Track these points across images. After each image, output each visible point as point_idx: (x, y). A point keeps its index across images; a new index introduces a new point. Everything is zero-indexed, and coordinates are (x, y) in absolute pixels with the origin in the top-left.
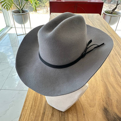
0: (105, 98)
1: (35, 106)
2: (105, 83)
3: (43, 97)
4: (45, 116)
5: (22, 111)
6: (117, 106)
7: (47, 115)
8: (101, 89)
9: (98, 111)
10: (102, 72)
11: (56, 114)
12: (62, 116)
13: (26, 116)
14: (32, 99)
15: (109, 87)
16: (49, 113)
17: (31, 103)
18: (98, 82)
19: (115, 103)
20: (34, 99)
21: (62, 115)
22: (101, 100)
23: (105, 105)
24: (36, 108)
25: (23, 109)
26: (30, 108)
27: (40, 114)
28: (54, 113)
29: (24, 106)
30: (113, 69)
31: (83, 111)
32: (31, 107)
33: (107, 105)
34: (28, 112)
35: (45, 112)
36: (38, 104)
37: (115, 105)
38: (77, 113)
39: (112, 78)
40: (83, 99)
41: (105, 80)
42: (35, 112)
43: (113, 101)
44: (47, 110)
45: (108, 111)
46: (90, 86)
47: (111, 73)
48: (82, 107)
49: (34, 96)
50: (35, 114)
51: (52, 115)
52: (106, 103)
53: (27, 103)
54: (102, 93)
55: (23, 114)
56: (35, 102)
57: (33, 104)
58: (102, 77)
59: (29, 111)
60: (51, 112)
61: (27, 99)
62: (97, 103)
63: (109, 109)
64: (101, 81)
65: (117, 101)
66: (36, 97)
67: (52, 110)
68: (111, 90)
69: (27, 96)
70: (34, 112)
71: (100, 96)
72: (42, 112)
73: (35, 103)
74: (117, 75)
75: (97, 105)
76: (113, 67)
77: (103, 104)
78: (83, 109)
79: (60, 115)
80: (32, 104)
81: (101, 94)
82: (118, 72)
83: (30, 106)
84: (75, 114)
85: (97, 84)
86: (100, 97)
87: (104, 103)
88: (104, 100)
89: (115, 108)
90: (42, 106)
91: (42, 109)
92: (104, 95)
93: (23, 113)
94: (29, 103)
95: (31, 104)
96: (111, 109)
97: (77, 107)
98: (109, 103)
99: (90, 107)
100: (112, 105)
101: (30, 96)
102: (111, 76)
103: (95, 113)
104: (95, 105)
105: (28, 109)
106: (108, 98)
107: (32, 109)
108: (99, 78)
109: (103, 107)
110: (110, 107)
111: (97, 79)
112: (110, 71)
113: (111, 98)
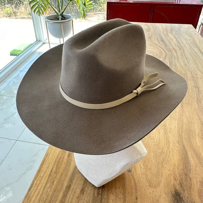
0: (180, 175)
1: (56, 173)
2: (184, 146)
3: (71, 160)
4: (70, 192)
5: (35, 178)
6: (200, 192)
7: (73, 191)
8: (175, 158)
9: (164, 195)
10: (182, 127)
11: (89, 191)
12: (98, 196)
13: (39, 187)
14: (54, 161)
15: (189, 155)
16: (77, 187)
17: (51, 166)
18: (171, 145)
19: (196, 186)
20: (57, 161)
21: (98, 194)
22: (172, 178)
23: (178, 187)
24: (58, 176)
25: (37, 175)
27: (62, 187)
28: (86, 189)
29: (39, 171)
31: (136, 192)
32: (50, 173)
33: (181, 186)
34: (44, 181)
35: (70, 186)
36: (61, 170)
37: (196, 189)
38: (124, 194)
40: (139, 171)
41: (185, 143)
42: (55, 183)
43: (194, 181)
44: (74, 181)
45: (181, 199)
46: (155, 150)
47: (197, 132)
48: (135, 184)
49: (57, 157)
50: (54, 187)
51: (82, 191)
52: (181, 184)
53: (45, 166)
54: (174, 165)
55: (36, 184)
56: (57, 166)
57: (54, 169)
58: (180, 136)
59: (46, 180)
60: (81, 187)
61: (45, 160)
63: (185, 195)
64: (177, 144)
66: (60, 158)
67: (82, 184)
68: (193, 161)
70: (53, 182)
71: (172, 169)
72: (65, 184)
73: (58, 168)
75: (162, 184)
77: (174, 185)
78: (136, 189)
79: (94, 194)
80: (52, 169)
81: (173, 167)
83: (49, 173)
84: (121, 196)
85: (168, 148)
86: (171, 172)
87: (177, 184)
88: (178, 177)
89: (196, 194)
90: (68, 175)
91: (67, 179)
92: (178, 169)
93: (36, 181)
94: (48, 168)
95: (50, 170)
96: (187, 196)
97: (127, 183)
98: (185, 183)
99: (150, 186)
100: (190, 188)
101: (50, 156)
102: (197, 136)
103: (157, 198)
104: (159, 184)
105: (45, 176)
106: (186, 175)
107: (50, 178)
108: (173, 138)
109: (173, 190)
110: (186, 192)
111: (170, 139)
112: (196, 127)
113: (191, 175)
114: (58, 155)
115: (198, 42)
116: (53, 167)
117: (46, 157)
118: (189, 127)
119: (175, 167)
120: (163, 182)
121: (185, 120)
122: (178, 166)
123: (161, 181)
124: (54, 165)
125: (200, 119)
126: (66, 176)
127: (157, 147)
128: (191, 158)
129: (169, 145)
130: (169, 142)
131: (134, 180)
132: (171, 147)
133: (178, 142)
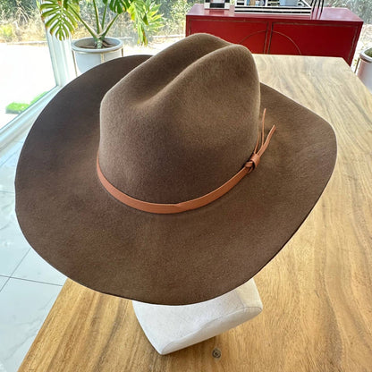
1: (64, 360)
2: (327, 301)
3: (97, 331)
8: (310, 326)
10: (324, 259)
14: (63, 333)
15: (339, 319)
17: (54, 347)
18: (302, 297)
24: (68, 368)
26: (46, 367)
29: (29, 357)
30: (364, 253)
32: (52, 362)
36: (75, 354)
39: (354, 288)
47: (354, 268)
53: (42, 346)
54: (308, 342)
56: (67, 345)
57: (61, 352)
58: (320, 279)
61: (43, 331)
64: (314, 296)
66: (76, 327)
68: (345, 331)
69: (49, 321)
71: (303, 351)
73: (69, 349)
76: (365, 245)
80: (57, 352)
81: (305, 345)
83: (49, 361)
85: (297, 303)
86: (300, 357)
88: (315, 368)
90: (89, 364)
92: (315, 349)
94: (48, 349)
95: (53, 353)
101: (55, 324)
102: (353, 278)
106: (332, 363)
108: (306, 283)
111: (300, 286)
112: (352, 260)
113: (342, 364)
114: (73, 319)
116: (59, 346)
118: (338, 259)
119: (310, 346)
121: (329, 245)
122: (316, 344)
124: (61, 343)
126: (85, 366)
127: (274, 301)
128: (340, 326)
129: (298, 298)
130: (298, 292)
132: (302, 303)
133: (316, 291)
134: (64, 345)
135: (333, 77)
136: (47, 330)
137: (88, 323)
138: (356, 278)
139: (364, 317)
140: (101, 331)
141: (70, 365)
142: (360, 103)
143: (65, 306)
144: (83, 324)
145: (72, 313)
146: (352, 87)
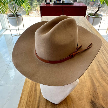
0: (92, 92)
1: (30, 101)
2: (91, 78)
3: (36, 93)
5: (19, 106)
6: (103, 99)
8: (88, 84)
9: (87, 104)
14: (28, 95)
15: (95, 81)
16: (42, 107)
18: (85, 78)
19: (101, 96)
22: (89, 94)
23: (92, 99)
24: (31, 103)
25: (19, 104)
26: (26, 103)
28: (48, 107)
29: (20, 102)
30: (98, 65)
31: (73, 104)
32: (27, 102)
35: (39, 107)
36: (32, 99)
37: (101, 98)
38: (67, 106)
39: (97, 74)
40: (73, 93)
41: (92, 76)
43: (99, 94)
44: (41, 104)
45: (95, 104)
47: (96, 69)
48: (72, 100)
49: (29, 92)
52: (94, 97)
53: (23, 99)
54: (89, 88)
56: (30, 97)
57: (28, 99)
58: (89, 72)
59: (25, 106)
60: (45, 107)
61: (22, 95)
62: (85, 96)
63: (96, 102)
64: (88, 77)
65: (103, 94)
66: (31, 93)
67: (45, 105)
68: (97, 84)
69: (23, 92)
70: (29, 107)
71: (88, 90)
72: (36, 107)
73: (30, 98)
74: (102, 71)
76: (97, 63)
77: (90, 97)
80: (27, 99)
82: (102, 68)
83: (26, 102)
85: (84, 79)
87: (92, 97)
88: (91, 93)
89: (101, 100)
90: (37, 101)
91: (37, 104)
92: (91, 89)
94: (25, 99)
96: (97, 102)
97: (68, 101)
99: (79, 100)
100: (98, 98)
101: (25, 93)
102: (96, 71)
103: (84, 106)
104: (83, 98)
105: (24, 104)
106: (95, 92)
107: (27, 105)
109: (91, 100)
110: (96, 100)
112: (95, 67)
113: (97, 91)
115: (88, 25)
116: (28, 98)
117: (23, 94)
118: (92, 67)
120: (85, 97)
122: (91, 88)
123: (84, 97)
124: (28, 97)
125: (96, 63)
126: (36, 102)
128: (95, 83)
131: (71, 98)
132: (86, 79)
133: (88, 76)
134: (29, 98)
135: (82, 21)
136: (23, 95)
137: (34, 91)
138: (97, 71)
139: (100, 80)
140: (37, 93)
141: (32, 102)
142: (90, 28)
143: (26, 88)
144: (32, 92)
145: (28, 89)
146: (87, 24)
